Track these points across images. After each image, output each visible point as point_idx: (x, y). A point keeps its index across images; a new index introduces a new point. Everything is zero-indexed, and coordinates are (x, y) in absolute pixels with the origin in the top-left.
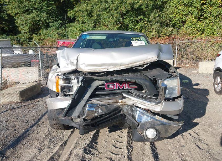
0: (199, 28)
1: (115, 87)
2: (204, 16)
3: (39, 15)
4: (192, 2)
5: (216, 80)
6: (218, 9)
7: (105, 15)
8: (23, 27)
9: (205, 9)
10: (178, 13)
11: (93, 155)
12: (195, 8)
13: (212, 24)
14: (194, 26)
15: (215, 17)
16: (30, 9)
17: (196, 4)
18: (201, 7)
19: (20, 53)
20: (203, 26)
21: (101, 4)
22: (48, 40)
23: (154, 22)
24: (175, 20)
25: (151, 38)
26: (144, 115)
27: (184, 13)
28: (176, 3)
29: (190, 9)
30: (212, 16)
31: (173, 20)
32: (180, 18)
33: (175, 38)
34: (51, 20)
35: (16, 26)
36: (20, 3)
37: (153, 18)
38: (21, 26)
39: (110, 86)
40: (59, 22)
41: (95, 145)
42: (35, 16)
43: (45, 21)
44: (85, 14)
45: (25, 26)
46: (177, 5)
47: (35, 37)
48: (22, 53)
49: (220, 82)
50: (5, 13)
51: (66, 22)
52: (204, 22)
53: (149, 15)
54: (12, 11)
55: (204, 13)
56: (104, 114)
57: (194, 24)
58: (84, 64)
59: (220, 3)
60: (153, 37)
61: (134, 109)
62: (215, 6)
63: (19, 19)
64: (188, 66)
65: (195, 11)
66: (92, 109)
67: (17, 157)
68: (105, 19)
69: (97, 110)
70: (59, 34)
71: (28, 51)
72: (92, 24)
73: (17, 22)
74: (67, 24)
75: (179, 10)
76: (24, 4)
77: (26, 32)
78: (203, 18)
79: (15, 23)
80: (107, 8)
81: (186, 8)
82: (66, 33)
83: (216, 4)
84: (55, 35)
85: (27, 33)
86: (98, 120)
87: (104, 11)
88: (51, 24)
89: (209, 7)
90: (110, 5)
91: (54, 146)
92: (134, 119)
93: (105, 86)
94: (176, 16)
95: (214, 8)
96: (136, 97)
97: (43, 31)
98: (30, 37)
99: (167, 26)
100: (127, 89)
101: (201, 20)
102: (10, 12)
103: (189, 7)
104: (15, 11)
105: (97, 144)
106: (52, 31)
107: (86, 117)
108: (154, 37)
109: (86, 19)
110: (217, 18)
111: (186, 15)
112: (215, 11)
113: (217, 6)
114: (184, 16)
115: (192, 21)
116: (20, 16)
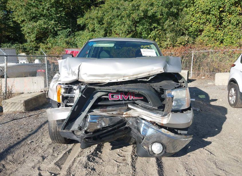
0: (218, 37)
1: (120, 98)
2: (223, 25)
3: (47, 22)
4: (210, 9)
5: (231, 92)
6: (238, 17)
7: (117, 22)
8: (30, 35)
9: (224, 17)
10: (195, 22)
11: (97, 163)
12: (213, 16)
13: (231, 33)
14: (212, 35)
15: (234, 26)
16: (38, 16)
17: (215, 11)
18: (220, 15)
19: (26, 63)
20: (222, 35)
21: (113, 11)
22: (55, 49)
23: (169, 30)
24: (191, 28)
25: (165, 48)
26: (149, 128)
27: (201, 21)
28: (192, 10)
29: (208, 17)
30: (232, 25)
31: (190, 29)
32: (197, 27)
33: (191, 48)
34: (60, 28)
35: (22, 34)
36: (27, 10)
37: (167, 27)
38: (28, 34)
39: (114, 96)
40: (68, 30)
41: (99, 153)
42: (42, 23)
43: (53, 28)
44: (95, 21)
45: (31, 33)
46: (194, 13)
47: (42, 46)
48: (28, 63)
49: (234, 94)
50: (11, 20)
51: (76, 30)
52: (223, 31)
53: (164, 23)
54: (18, 18)
55: (222, 21)
56: (107, 127)
57: (212, 33)
58: (86, 74)
59: (240, 10)
60: (167, 47)
61: (139, 121)
62: (234, 14)
63: (25, 27)
64: (204, 77)
65: (214, 19)
66: (94, 121)
67: (20, 163)
68: (116, 27)
69: (100, 122)
70: (68, 43)
71: (34, 60)
72: (102, 32)
73: (23, 30)
74: (76, 32)
75: (196, 18)
76: (31, 11)
77: (33, 40)
78: (222, 26)
79: (21, 30)
80: (119, 15)
81: (204, 16)
82: (75, 41)
83: (235, 12)
84: (63, 44)
85: (33, 42)
86: (101, 133)
87: (116, 18)
88: (59, 33)
89: (228, 15)
90: (122, 12)
91: (58, 154)
92: (139, 133)
93: (108, 96)
94: (193, 24)
95: (233, 16)
96: (141, 109)
97: (50, 39)
98: (37, 45)
99: (182, 35)
100: (133, 100)
101: (220, 28)
102: (16, 19)
103: (206, 15)
104: (21, 18)
105: (102, 153)
106: (60, 40)
107: (88, 129)
108: (169, 46)
109: (97, 27)
110: (236, 27)
111: (203, 23)
112: (235, 19)
113: (236, 14)
114: (201, 24)
115: (210, 30)
116: (27, 23)
